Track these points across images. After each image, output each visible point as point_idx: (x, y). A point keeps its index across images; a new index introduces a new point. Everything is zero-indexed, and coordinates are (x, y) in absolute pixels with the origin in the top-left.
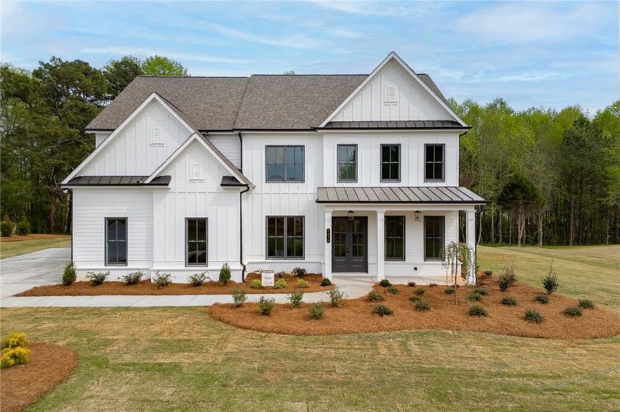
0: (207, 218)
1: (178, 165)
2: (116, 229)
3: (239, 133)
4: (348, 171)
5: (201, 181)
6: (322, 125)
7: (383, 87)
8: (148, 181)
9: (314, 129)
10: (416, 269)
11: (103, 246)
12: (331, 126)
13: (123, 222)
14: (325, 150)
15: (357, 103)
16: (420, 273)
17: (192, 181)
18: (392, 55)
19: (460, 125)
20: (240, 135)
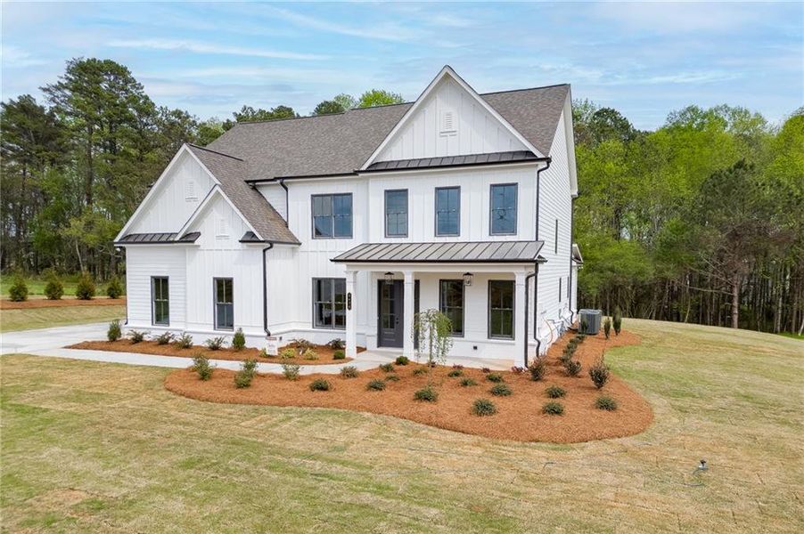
0: (233, 278)
1: (206, 221)
2: (161, 288)
3: (283, 182)
5: (226, 237)
6: (364, 168)
7: (438, 112)
8: (177, 239)
9: (356, 173)
10: (475, 348)
11: (150, 304)
12: (375, 168)
13: (165, 280)
14: (371, 198)
15: (406, 137)
16: (480, 354)
17: (219, 237)
18: (447, 70)
19: (535, 156)
20: (282, 184)
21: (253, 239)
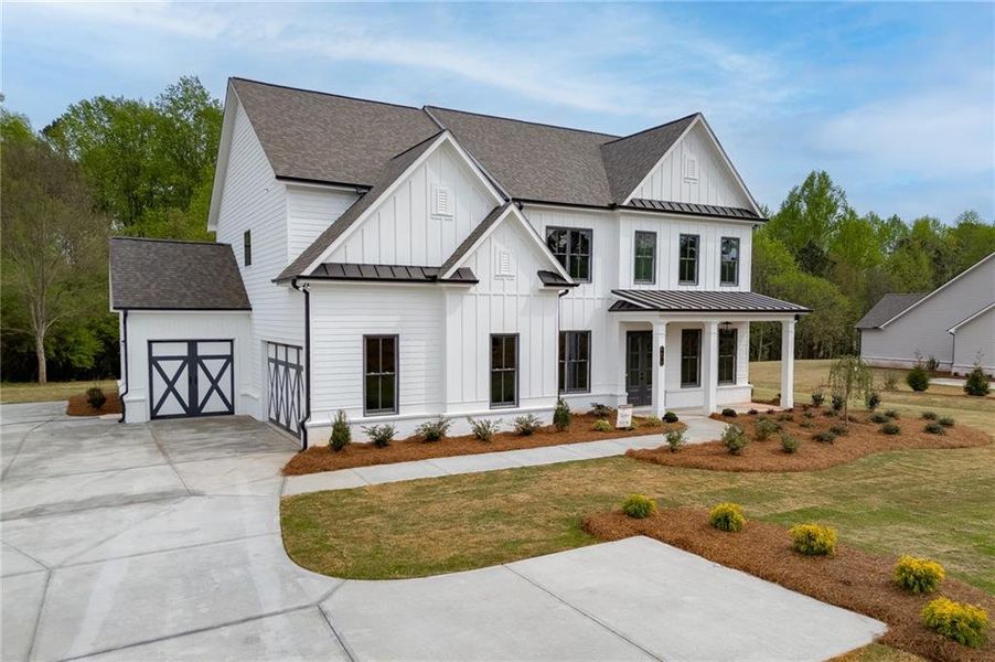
0: (518, 335)
1: (479, 252)
2: (381, 354)
3: (521, 206)
4: (645, 266)
5: (510, 277)
6: (625, 203)
7: (683, 158)
8: (448, 276)
11: (362, 383)
12: (634, 205)
14: (622, 238)
15: (656, 176)
17: (499, 277)
18: (698, 117)
19: (756, 216)
21: (560, 282)
